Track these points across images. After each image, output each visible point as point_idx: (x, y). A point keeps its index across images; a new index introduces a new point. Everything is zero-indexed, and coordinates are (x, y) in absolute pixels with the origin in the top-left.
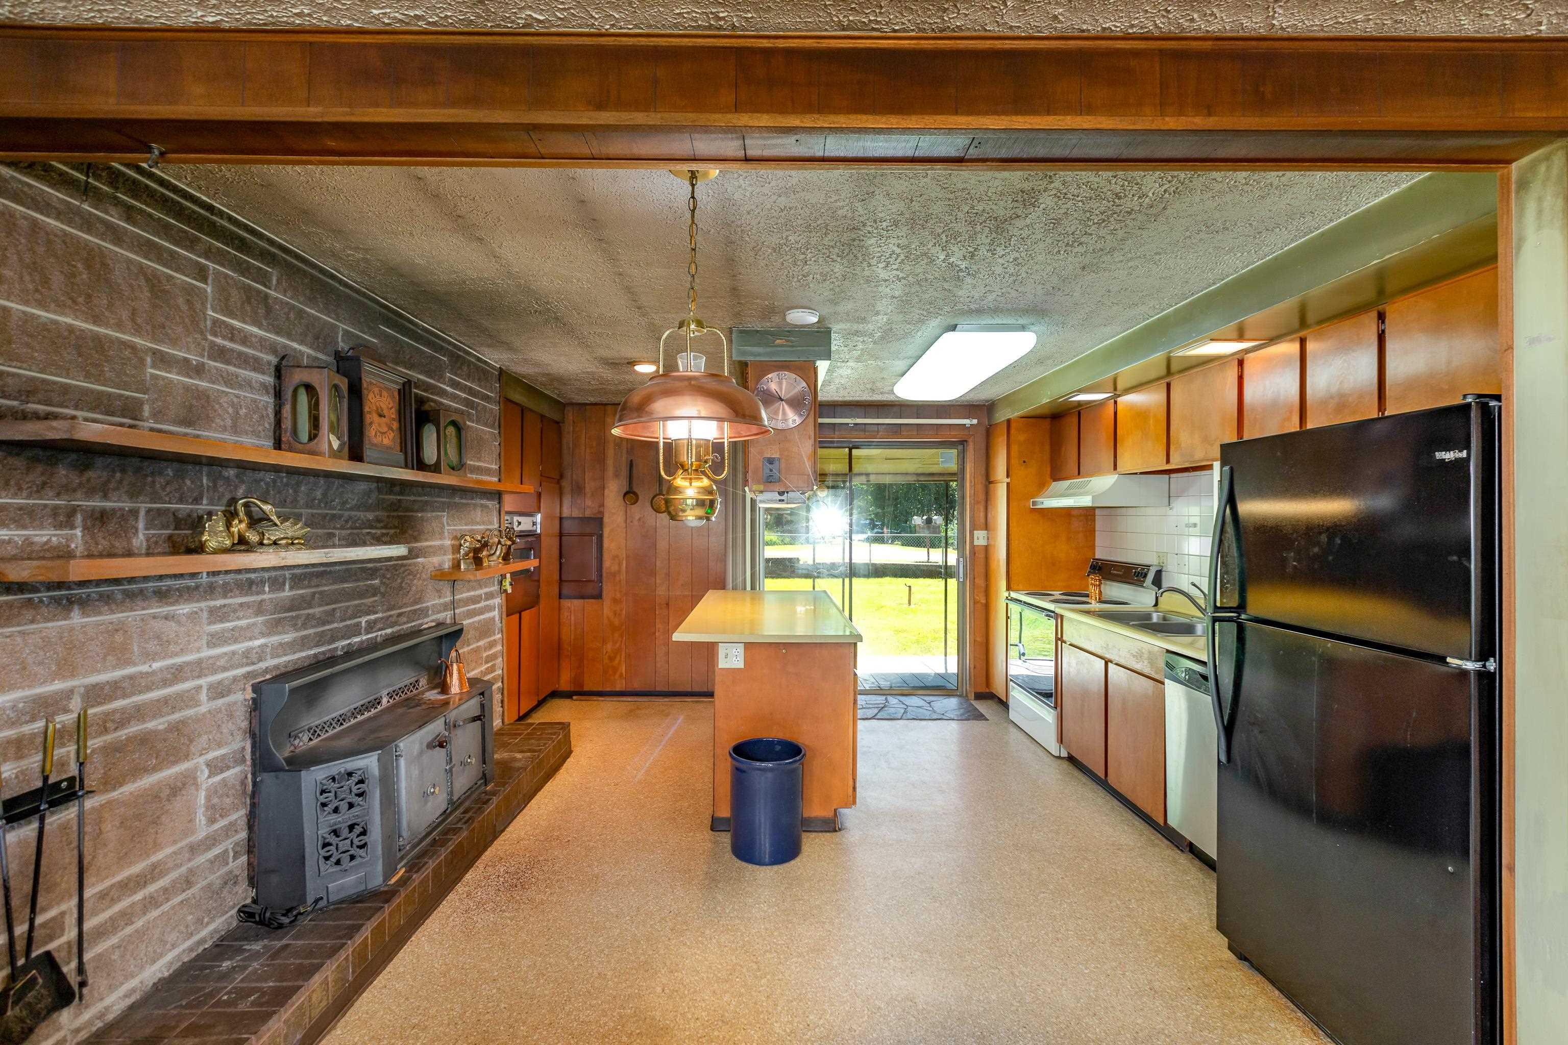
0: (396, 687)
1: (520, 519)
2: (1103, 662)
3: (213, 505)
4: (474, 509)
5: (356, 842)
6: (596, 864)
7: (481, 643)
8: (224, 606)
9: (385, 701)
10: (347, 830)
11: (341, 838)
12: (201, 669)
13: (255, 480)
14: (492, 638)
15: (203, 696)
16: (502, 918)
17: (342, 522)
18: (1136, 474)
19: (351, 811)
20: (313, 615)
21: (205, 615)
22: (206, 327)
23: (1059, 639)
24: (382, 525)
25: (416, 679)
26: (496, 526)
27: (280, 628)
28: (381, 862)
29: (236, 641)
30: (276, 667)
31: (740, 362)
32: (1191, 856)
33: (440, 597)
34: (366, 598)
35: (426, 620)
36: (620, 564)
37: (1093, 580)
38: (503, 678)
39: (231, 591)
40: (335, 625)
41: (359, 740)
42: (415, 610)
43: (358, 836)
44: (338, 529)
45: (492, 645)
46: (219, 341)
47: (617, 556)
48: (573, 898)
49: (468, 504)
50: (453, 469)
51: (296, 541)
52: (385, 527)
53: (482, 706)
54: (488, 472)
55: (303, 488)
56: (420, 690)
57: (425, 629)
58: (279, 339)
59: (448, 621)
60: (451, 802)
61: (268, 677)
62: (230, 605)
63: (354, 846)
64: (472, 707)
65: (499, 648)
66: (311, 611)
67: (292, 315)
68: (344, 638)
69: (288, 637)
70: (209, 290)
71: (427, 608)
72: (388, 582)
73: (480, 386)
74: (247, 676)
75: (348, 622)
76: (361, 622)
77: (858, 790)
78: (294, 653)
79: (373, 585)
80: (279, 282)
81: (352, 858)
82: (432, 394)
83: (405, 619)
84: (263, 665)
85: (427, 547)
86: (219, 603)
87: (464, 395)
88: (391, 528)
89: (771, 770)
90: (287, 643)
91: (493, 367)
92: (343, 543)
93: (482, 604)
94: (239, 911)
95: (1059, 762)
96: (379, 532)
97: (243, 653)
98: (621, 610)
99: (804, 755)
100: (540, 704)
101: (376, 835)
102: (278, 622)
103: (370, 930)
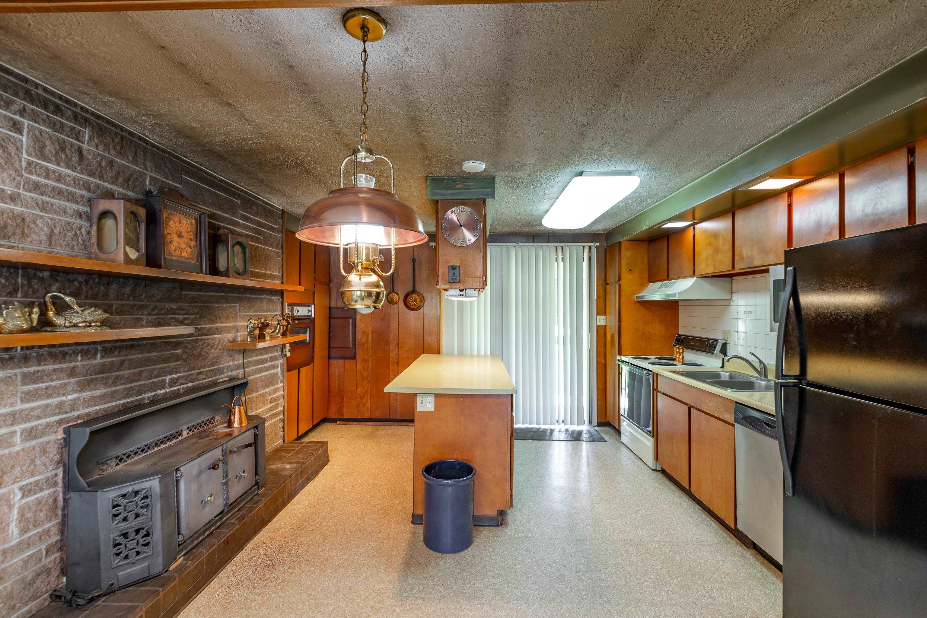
0: (195, 423)
1: (299, 308)
2: (687, 408)
3: (27, 297)
4: (262, 301)
5: (141, 541)
6: (328, 549)
7: (267, 390)
8: (38, 371)
9: (185, 433)
10: (134, 534)
11: (129, 539)
12: (14, 419)
13: (69, 280)
14: (276, 387)
15: (17, 439)
16: (252, 594)
17: (149, 310)
18: (708, 277)
19: (137, 520)
20: (123, 376)
21: (19, 378)
22: (21, 167)
23: (655, 390)
24: (184, 312)
25: (211, 416)
26: (280, 313)
27: (92, 386)
28: (161, 555)
29: (49, 396)
30: (88, 414)
31: (433, 200)
32: (755, 552)
33: (233, 361)
34: (170, 362)
35: (221, 376)
36: (367, 337)
37: (676, 349)
38: (284, 413)
39: (45, 360)
40: (143, 382)
41: (152, 465)
42: (212, 370)
43: (143, 537)
44: (146, 315)
45: (275, 391)
46: (34, 177)
47: (365, 332)
48: (306, 578)
49: (256, 298)
50: (239, 274)
51: (93, 324)
52: (187, 314)
53: (256, 436)
54: (273, 277)
55: (114, 287)
56: (215, 424)
57: (220, 382)
58: (92, 179)
59: (240, 376)
60: (226, 505)
61: (79, 421)
62: (43, 371)
63: (140, 544)
64: (248, 437)
65: (281, 392)
66: (121, 373)
67: (103, 164)
68: (149, 391)
69: (98, 393)
70: (24, 139)
71: (223, 369)
72: (189, 351)
73: (266, 221)
74: (60, 422)
75: (154, 380)
76: (165, 380)
77: (514, 497)
78: (105, 404)
79: (177, 354)
80: (90, 139)
81: (138, 553)
82: (227, 224)
83: (204, 376)
84: (75, 413)
85: (223, 327)
86: (32, 369)
87: (253, 226)
88: (192, 314)
89: (450, 485)
90: (99, 397)
91: (277, 209)
92: (150, 324)
93: (268, 364)
94: (51, 595)
95: (656, 473)
96: (181, 317)
97: (57, 405)
98: (368, 366)
99: (475, 474)
100: (315, 427)
101: (157, 536)
102: (90, 382)
103: (144, 610)
